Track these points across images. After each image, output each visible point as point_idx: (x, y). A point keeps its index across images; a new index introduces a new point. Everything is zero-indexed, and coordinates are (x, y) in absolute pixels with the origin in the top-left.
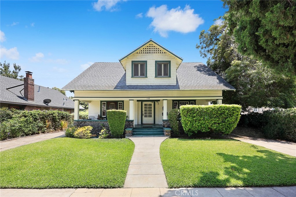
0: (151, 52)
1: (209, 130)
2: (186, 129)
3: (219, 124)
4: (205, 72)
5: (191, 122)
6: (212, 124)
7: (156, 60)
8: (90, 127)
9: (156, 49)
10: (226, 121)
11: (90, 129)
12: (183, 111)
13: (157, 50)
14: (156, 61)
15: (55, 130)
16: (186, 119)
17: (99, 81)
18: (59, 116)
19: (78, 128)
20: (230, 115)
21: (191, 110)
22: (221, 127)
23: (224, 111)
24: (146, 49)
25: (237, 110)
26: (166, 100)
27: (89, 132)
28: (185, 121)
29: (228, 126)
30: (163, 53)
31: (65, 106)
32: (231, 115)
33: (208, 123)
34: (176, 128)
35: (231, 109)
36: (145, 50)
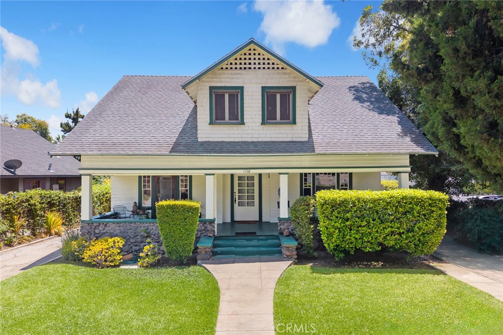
0: (252, 66)
1: (379, 248)
2: (329, 245)
3: (400, 234)
4: (372, 103)
5: (339, 231)
6: (387, 236)
7: (264, 85)
8: (119, 239)
9: (264, 59)
10: (416, 228)
11: (120, 243)
12: (322, 207)
13: (266, 62)
14: (264, 89)
15: (35, 235)
16: (328, 225)
17: (136, 129)
18: (43, 203)
19: (93, 243)
20: (424, 215)
21: (339, 205)
22: (406, 242)
23: (411, 208)
24: (241, 59)
25: (440, 206)
26: (287, 175)
27: (116, 251)
28: (327, 228)
29: (419, 240)
30: (278, 68)
31: (52, 172)
32: (427, 216)
33: (377, 232)
34: (308, 239)
35: (427, 204)
36: (238, 62)
